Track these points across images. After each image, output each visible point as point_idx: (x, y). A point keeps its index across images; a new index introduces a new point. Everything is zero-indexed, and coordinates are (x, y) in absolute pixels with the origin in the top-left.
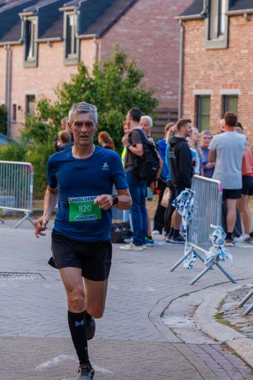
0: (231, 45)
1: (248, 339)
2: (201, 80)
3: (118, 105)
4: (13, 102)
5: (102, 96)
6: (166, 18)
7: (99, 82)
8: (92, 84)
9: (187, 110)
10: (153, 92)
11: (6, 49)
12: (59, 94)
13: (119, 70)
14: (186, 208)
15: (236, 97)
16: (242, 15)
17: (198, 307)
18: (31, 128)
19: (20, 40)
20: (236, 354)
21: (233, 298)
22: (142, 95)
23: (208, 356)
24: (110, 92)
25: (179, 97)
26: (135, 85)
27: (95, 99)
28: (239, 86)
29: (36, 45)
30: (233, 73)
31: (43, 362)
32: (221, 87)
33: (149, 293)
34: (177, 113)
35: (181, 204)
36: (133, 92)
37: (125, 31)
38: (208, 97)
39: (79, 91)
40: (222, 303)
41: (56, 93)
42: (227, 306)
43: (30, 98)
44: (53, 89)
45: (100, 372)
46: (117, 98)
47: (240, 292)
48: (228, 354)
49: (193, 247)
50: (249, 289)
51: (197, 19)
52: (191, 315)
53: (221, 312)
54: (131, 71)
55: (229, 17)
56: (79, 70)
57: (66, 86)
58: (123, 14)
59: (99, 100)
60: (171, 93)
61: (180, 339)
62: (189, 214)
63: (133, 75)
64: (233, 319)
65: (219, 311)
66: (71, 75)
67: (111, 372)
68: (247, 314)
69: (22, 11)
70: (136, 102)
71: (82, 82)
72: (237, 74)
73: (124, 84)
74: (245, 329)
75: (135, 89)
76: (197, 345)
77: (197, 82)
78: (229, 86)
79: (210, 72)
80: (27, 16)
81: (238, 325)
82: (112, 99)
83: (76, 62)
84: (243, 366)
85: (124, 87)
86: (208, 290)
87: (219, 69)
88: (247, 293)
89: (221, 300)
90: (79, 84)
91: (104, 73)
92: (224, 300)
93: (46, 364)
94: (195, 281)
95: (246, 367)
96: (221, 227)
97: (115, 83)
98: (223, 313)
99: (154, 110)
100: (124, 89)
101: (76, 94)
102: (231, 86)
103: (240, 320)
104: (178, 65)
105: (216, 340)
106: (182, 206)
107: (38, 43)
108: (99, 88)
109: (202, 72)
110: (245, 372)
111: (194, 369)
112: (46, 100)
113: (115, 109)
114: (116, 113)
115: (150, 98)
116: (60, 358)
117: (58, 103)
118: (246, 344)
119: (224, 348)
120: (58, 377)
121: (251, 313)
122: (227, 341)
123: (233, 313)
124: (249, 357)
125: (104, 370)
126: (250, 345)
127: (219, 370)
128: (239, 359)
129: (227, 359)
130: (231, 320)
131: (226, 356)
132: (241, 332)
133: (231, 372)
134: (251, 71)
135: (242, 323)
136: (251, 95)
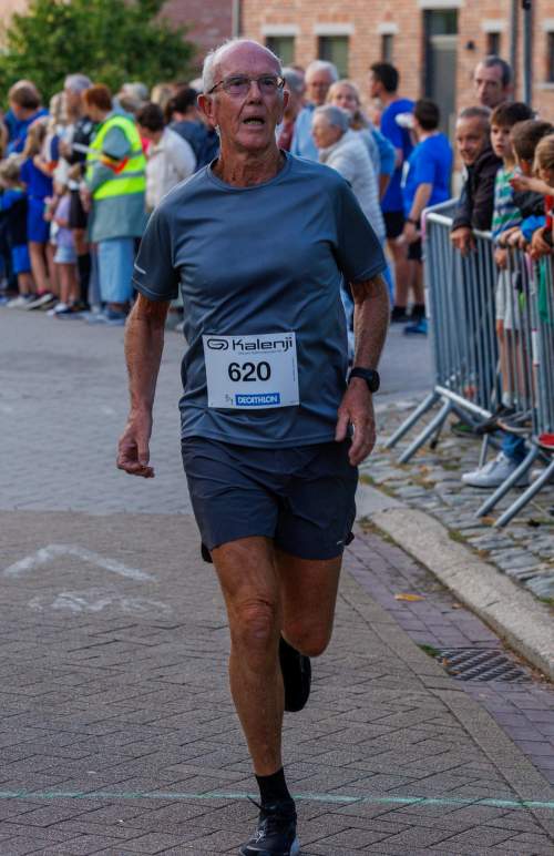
1: (411, 512)
2: (277, 6)
3: (119, 55)
5: (88, 37)
7: (82, 11)
8: (68, 14)
10: (185, 30)
15: (344, 39)
20: (390, 540)
22: (167, 36)
24: (104, 31)
26: (150, 15)
27: (75, 45)
28: (352, 16)
31: (19, 559)
32: (315, 18)
36: (148, 32)
38: (290, 39)
39: (43, 29)
46: (118, 43)
48: (377, 541)
50: (400, 412)
57: (18, 20)
59: (82, 47)
64: (377, 472)
67: (153, 578)
68: (405, 461)
70: (154, 49)
71: (49, 10)
73: (128, 14)
74: (402, 491)
75: (151, 23)
77: (268, 11)
78: (330, 17)
81: (389, 484)
82: (107, 44)
84: (408, 564)
85: (128, 20)
88: (400, 421)
90: (43, 16)
93: (24, 564)
95: (415, 567)
97: (113, 13)
100: (130, 25)
101: (36, 35)
102: (335, 19)
103: (392, 473)
108: (80, 24)
110: (415, 575)
113: (113, 63)
114: (116, 72)
115: (180, 42)
116: (49, 552)
118: (411, 521)
119: (368, 530)
120: (51, 590)
121: (412, 460)
122: (373, 514)
123: (376, 461)
124: (418, 546)
125: (138, 575)
126: (418, 523)
127: (362, 572)
128: (397, 550)
129: (375, 550)
130: (374, 475)
131: (373, 545)
132: (397, 497)
133: (386, 578)
135: (398, 480)
136: (375, 37)
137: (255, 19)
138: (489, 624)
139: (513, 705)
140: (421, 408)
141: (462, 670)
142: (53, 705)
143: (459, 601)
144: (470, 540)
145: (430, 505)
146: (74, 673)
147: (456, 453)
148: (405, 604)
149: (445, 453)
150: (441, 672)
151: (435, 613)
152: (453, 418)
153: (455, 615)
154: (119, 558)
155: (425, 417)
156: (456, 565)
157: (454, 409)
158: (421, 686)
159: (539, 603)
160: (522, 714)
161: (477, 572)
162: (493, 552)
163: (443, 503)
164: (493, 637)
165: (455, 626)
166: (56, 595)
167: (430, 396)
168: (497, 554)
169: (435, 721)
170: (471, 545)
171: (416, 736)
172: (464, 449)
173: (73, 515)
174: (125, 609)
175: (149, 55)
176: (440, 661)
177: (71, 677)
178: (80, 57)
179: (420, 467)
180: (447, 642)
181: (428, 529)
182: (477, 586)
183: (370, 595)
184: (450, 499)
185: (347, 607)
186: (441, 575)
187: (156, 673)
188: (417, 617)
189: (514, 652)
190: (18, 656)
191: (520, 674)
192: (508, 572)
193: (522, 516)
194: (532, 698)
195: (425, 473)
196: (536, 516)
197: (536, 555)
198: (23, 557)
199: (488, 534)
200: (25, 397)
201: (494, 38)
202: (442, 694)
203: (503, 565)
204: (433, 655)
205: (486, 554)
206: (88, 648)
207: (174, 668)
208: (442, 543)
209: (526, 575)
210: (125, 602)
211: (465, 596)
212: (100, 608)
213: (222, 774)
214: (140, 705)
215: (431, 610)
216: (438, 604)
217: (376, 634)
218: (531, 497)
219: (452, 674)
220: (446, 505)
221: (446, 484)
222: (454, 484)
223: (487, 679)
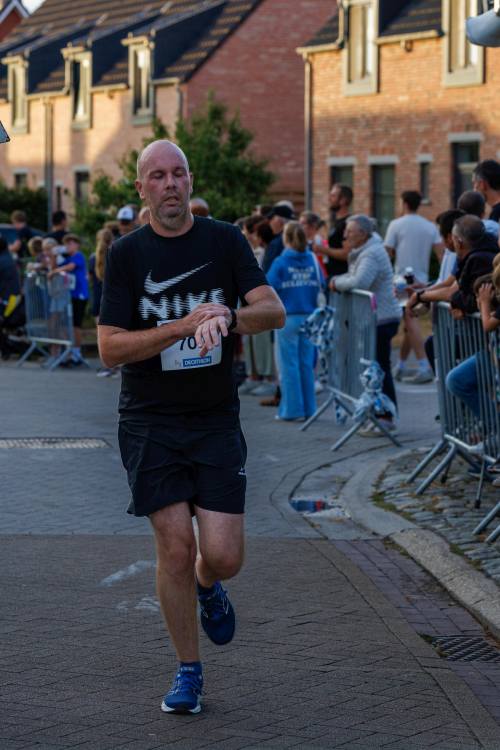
0: (384, 88)
1: (423, 532)
2: (339, 143)
4: (58, 182)
6: (283, 50)
9: (319, 189)
10: (265, 163)
11: (45, 104)
12: (125, 168)
13: (216, 131)
14: (323, 333)
15: (391, 167)
16: (398, 42)
17: (348, 484)
18: (85, 221)
19: (65, 90)
20: (405, 554)
21: (399, 470)
22: (253, 167)
23: (363, 558)
24: (203, 164)
25: (306, 169)
26: (239, 152)
28: (397, 150)
29: (88, 97)
30: (387, 132)
31: (114, 572)
32: (369, 152)
33: (270, 463)
34: (302, 194)
35: (314, 329)
36: (237, 163)
37: (222, 72)
38: (350, 168)
40: (382, 477)
41: (121, 167)
42: (389, 481)
43: (82, 177)
44: (116, 161)
47: (408, 460)
48: (394, 554)
49: (335, 394)
51: (330, 51)
52: (335, 496)
53: (382, 489)
54: (234, 132)
55: (379, 47)
56: (154, 130)
58: (219, 46)
61: (321, 533)
62: (327, 343)
63: (236, 137)
64: (399, 501)
65: (377, 489)
68: (421, 493)
69: (65, 46)
70: (242, 178)
72: (393, 132)
73: (223, 151)
74: (416, 515)
75: (240, 158)
76: (346, 541)
77: (332, 146)
78: (380, 151)
79: (351, 131)
80: (74, 53)
81: (408, 510)
83: (148, 121)
84: (417, 572)
85: (222, 155)
86: (360, 458)
87: (365, 127)
88: (419, 461)
89: (380, 473)
91: (193, 135)
92: (384, 472)
93: (117, 576)
94: (341, 445)
95: (423, 574)
96: (376, 363)
97: (210, 150)
98: (384, 492)
100: (223, 159)
102: (384, 151)
103: (411, 502)
104: (303, 121)
105: (374, 534)
106: (316, 332)
107: (92, 95)
109: (341, 132)
110: (422, 580)
111: (343, 578)
112: (106, 178)
113: (211, 188)
115: (262, 172)
116: (138, 566)
117: (123, 181)
118: (422, 538)
119: (388, 546)
120: (136, 596)
121: (426, 492)
122: (392, 534)
123: (399, 493)
124: (427, 558)
126: (427, 540)
127: (381, 579)
128: (410, 562)
129: (392, 562)
130: (396, 503)
131: (392, 558)
132: (413, 520)
133: (400, 583)
134: (414, 127)
135: (414, 507)
136: (415, 165)
137: (322, 153)
138: (476, 617)
139: (489, 679)
140: (433, 452)
141: (451, 653)
142: (128, 683)
143: (455, 601)
144: (466, 553)
145: (437, 526)
146: (146, 658)
147: (461, 485)
148: (412, 602)
149: (453, 486)
150: (434, 654)
151: (436, 609)
152: (459, 458)
153: (449, 611)
155: (438, 458)
156: (454, 572)
157: (459, 451)
158: (418, 666)
160: (495, 686)
161: (469, 577)
162: (484, 562)
163: (448, 525)
164: (479, 627)
165: (450, 619)
166: (139, 599)
167: (440, 442)
168: (487, 563)
169: (424, 692)
170: (467, 556)
171: (409, 704)
172: (467, 482)
175: (238, 182)
176: (435, 646)
177: (144, 662)
179: (432, 497)
180: (442, 631)
181: (434, 544)
182: (468, 589)
183: (385, 596)
184: (454, 522)
185: (366, 605)
186: (442, 580)
188: (421, 613)
189: (495, 638)
190: (105, 646)
191: (497, 655)
195: (436, 502)
198: (117, 571)
199: (480, 548)
202: (433, 672)
203: (490, 572)
204: (430, 642)
205: (478, 563)
207: (225, 654)
208: (445, 555)
211: (460, 596)
213: (254, 735)
216: (438, 603)
217: (387, 626)
219: (442, 656)
220: (450, 526)
221: (452, 510)
222: (458, 510)
223: (470, 659)
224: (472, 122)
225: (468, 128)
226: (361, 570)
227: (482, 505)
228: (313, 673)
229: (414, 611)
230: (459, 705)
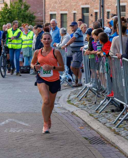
1: (82, 110)
2: (52, 8)
3: (20, 19)
5: (14, 15)
7: (13, 10)
8: (10, 11)
9: (47, 20)
10: (34, 13)
13: (20, 5)
15: (66, 14)
17: (60, 98)
20: (77, 116)
21: (74, 94)
22: (30, 15)
23: (67, 117)
24: (17, 14)
25: (44, 15)
26: (27, 10)
27: (11, 17)
28: (67, 10)
30: (65, 5)
32: (60, 10)
34: (43, 21)
36: (26, 13)
38: (55, 14)
39: (5, 13)
40: (69, 96)
42: (71, 97)
45: (25, 126)
46: (20, 16)
47: (76, 92)
48: (75, 116)
50: (79, 90)
52: (57, 101)
54: (25, 5)
56: (4, 5)
59: (13, 17)
60: (40, 13)
61: (55, 111)
63: (26, 7)
64: (75, 102)
65: (69, 99)
66: (1, 7)
67: (30, 125)
68: (80, 100)
70: (27, 17)
71: (6, 10)
72: (66, 5)
73: (22, 10)
75: (27, 12)
76: (62, 113)
77: (50, 9)
78: (63, 10)
79: (55, 5)
81: (77, 105)
82: (18, 16)
83: (3, 2)
84: (81, 121)
85: (22, 12)
87: (59, 4)
88: (79, 92)
90: (5, 11)
91: (14, 6)
93: (3, 123)
95: (83, 122)
97: (19, 10)
98: (70, 100)
99: (35, 20)
101: (3, 15)
102: (64, 10)
103: (78, 103)
104: (43, 2)
105: (69, 111)
108: (12, 12)
109: (53, 5)
111: (62, 123)
113: (19, 20)
114: (20, 22)
115: (33, 16)
116: (8, 120)
118: (82, 112)
121: (81, 100)
122: (74, 111)
123: (74, 100)
124: (83, 117)
125: (27, 125)
126: (83, 112)
127: (72, 123)
128: (79, 118)
129: (74, 118)
131: (74, 117)
132: (79, 107)
133: (77, 124)
134: (72, 4)
135: (79, 104)
136: (72, 14)
137: (48, 11)
138: (98, 133)
139: (103, 149)
140: (83, 89)
142: (10, 151)
143: (92, 128)
144: (94, 116)
145: (85, 109)
146: (14, 145)
147: (90, 98)
148: (81, 129)
149: (88, 98)
150: (88, 143)
151: (87, 131)
152: (89, 91)
154: (22, 121)
155: (84, 91)
156: (91, 121)
158: (85, 146)
159: (108, 128)
160: (105, 151)
161: (95, 122)
162: (98, 118)
163: (88, 108)
164: (99, 135)
165: (91, 133)
166: (10, 129)
168: (99, 118)
170: (94, 117)
171: (83, 156)
172: (92, 97)
173: (13, 113)
174: (24, 132)
175: (26, 18)
176: (88, 140)
177: (13, 146)
178: (12, 19)
180: (90, 137)
181: (85, 114)
182: (95, 125)
183: (74, 127)
184: (89, 108)
185: (69, 130)
186: (88, 123)
187: (31, 144)
190: (3, 142)
191: (104, 143)
192: (102, 122)
193: (104, 111)
194: (107, 147)
195: (84, 102)
196: (107, 111)
197: (107, 118)
198: (3, 121)
199: (97, 114)
200: (3, 89)
201: (96, 13)
202: (89, 147)
203: (100, 121)
204: (87, 139)
205: (97, 118)
206: (17, 140)
207: (34, 144)
208: (88, 116)
209: (105, 123)
210: (24, 130)
212: (19, 131)
214: (28, 151)
215: (86, 130)
216: (88, 129)
217: (75, 135)
218: (106, 107)
219: (91, 143)
220: (89, 109)
221: (88, 104)
222: (90, 104)
223: (98, 144)
224: (87, 2)
225: (86, 4)
226: (67, 121)
227: (96, 103)
228: (58, 148)
229: (82, 131)
230: (97, 156)
